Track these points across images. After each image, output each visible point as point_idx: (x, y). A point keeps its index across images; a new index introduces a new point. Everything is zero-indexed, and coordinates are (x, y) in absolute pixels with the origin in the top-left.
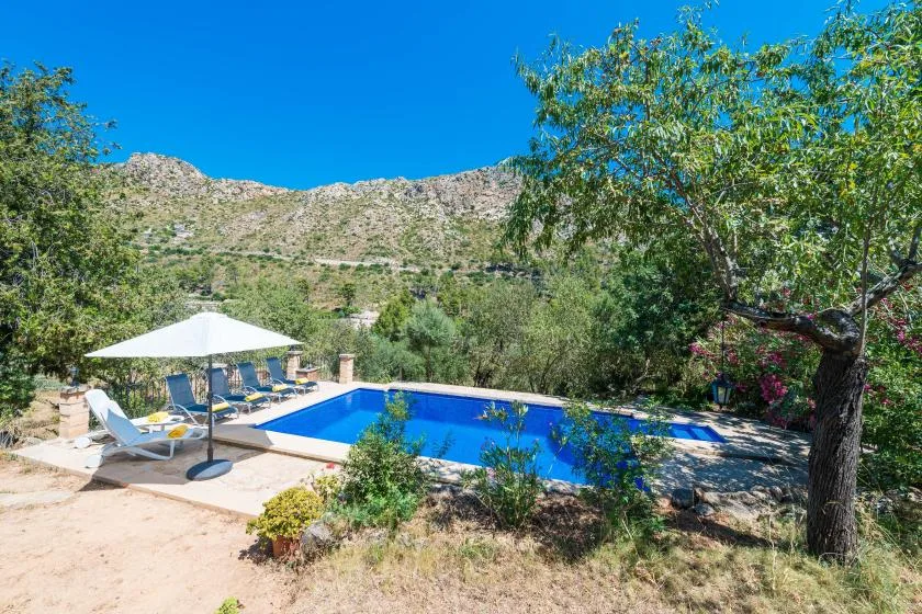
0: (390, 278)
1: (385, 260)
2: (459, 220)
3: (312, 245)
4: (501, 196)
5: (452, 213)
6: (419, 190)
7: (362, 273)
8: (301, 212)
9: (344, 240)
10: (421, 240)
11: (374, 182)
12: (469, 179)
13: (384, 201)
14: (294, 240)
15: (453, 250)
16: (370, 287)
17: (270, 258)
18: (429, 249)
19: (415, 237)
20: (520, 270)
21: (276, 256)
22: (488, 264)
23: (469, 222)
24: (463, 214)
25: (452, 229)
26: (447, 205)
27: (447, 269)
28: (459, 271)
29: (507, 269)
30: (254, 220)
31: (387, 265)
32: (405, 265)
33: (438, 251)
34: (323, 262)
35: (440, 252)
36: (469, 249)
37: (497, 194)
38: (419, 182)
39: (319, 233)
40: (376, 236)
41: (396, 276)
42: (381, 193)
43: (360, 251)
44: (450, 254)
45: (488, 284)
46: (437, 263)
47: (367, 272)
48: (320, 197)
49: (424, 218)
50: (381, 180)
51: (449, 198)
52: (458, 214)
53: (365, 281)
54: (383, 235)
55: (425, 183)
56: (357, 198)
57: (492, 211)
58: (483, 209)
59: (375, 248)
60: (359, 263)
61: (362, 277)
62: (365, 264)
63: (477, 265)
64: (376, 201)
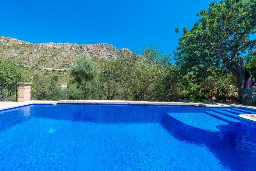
2: (94, 58)
3: (40, 63)
5: (92, 56)
6: (81, 48)
7: (61, 73)
8: (35, 51)
9: (54, 62)
11: (65, 44)
12: (97, 46)
13: (69, 50)
14: (33, 61)
16: (64, 78)
17: (22, 66)
21: (25, 66)
22: (103, 71)
23: (97, 59)
24: (96, 56)
25: (92, 60)
26: (90, 53)
30: (14, 53)
34: (45, 68)
37: (106, 51)
38: (81, 45)
39: (43, 59)
40: (66, 61)
42: (67, 47)
43: (60, 66)
48: (43, 46)
50: (68, 43)
51: (91, 51)
52: (94, 56)
53: (62, 75)
54: (69, 61)
55: (83, 46)
56: (58, 48)
57: (104, 56)
58: (102, 55)
59: (66, 65)
60: (59, 69)
61: (61, 74)
62: (62, 70)
63: (100, 71)
64: (66, 50)
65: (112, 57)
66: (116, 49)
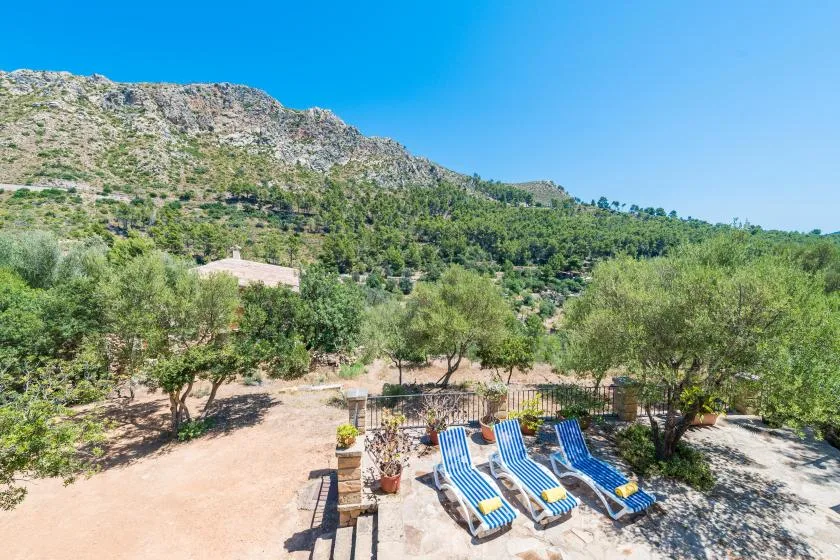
0: (78, 209)
1: (71, 184)
2: (192, 141)
4: (247, 120)
5: (182, 132)
6: (130, 98)
7: (26, 201)
10: (133, 161)
11: (52, 75)
12: (204, 94)
13: (70, 103)
15: (183, 176)
16: (41, 221)
18: (147, 174)
19: (125, 158)
20: (268, 203)
22: (228, 195)
23: (205, 145)
24: (198, 136)
25: (180, 151)
26: (174, 121)
27: (172, 199)
28: (191, 201)
29: (253, 200)
31: (72, 191)
32: (107, 191)
33: (160, 177)
35: (164, 178)
36: (205, 176)
37: (241, 116)
38: (130, 86)
40: (56, 151)
41: (90, 205)
42: (64, 92)
43: (24, 170)
44: (178, 181)
45: (227, 217)
46: (157, 192)
47: (37, 200)
49: (138, 133)
50: (65, 74)
51: (176, 113)
53: (31, 212)
54: (69, 150)
55: (138, 88)
56: (19, 92)
57: (236, 136)
58: (225, 132)
59: (53, 167)
60: (20, 187)
61: (25, 207)
62: (32, 189)
63: (215, 195)
64: (56, 103)
65: (266, 140)
66: (281, 111)
